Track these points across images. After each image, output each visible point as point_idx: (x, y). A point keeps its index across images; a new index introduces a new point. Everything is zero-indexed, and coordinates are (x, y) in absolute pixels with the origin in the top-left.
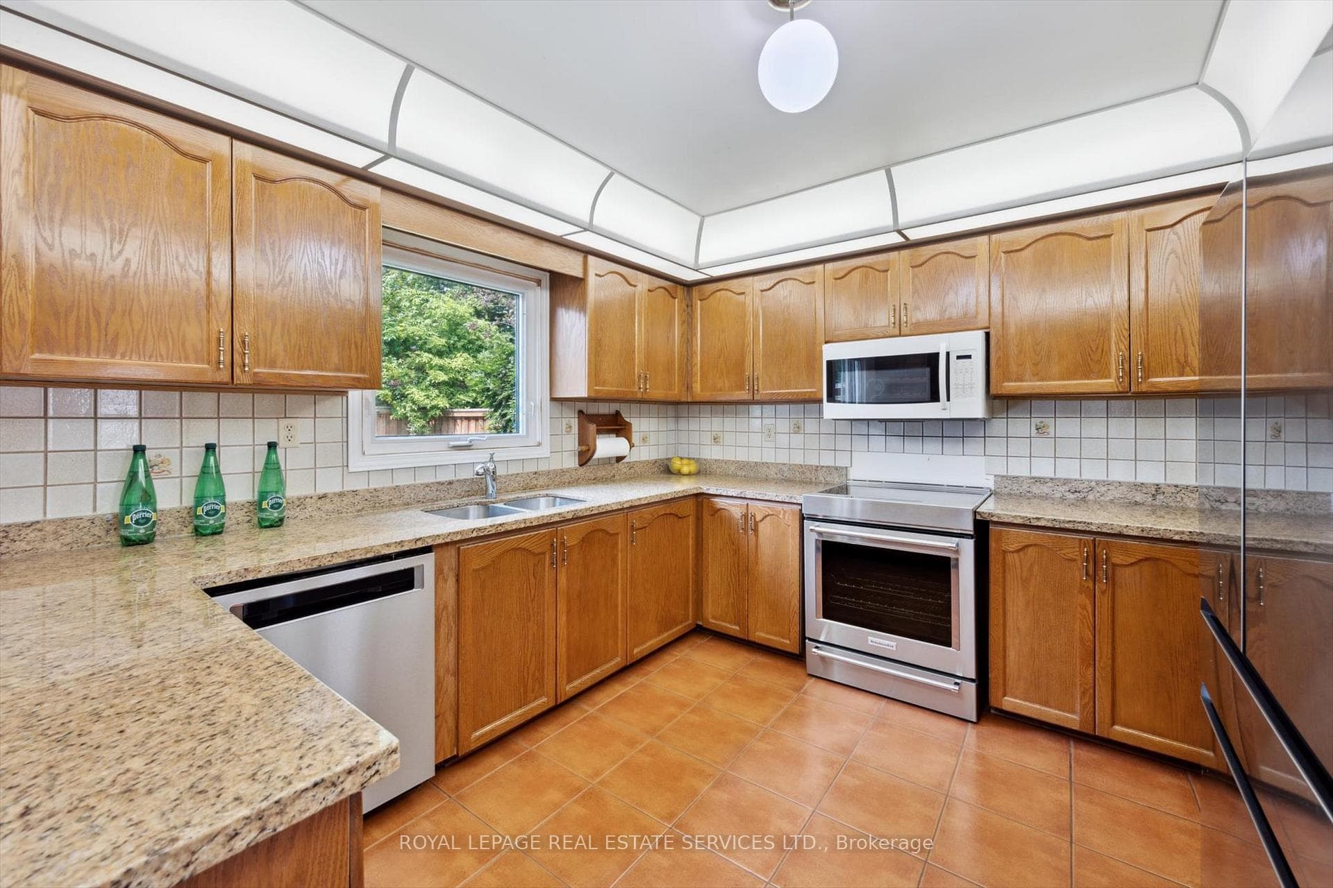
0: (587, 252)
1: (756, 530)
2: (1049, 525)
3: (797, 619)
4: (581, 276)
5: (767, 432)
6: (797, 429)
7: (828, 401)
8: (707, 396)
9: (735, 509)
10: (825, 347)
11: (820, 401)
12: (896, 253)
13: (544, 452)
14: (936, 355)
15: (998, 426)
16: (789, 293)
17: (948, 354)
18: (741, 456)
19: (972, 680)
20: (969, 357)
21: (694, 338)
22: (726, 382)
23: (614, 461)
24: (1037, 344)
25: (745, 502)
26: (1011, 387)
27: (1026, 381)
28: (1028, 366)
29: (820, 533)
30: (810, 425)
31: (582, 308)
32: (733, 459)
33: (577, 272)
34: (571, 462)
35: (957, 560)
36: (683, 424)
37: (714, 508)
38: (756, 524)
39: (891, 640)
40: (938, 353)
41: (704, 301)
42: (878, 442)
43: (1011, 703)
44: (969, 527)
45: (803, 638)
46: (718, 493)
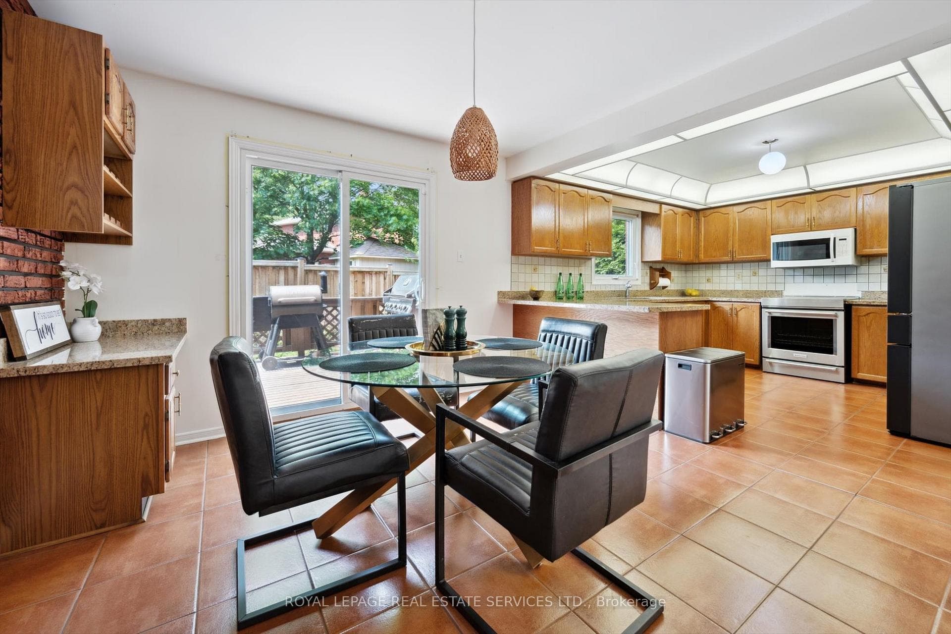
0: (661, 203)
1: (737, 315)
2: (879, 304)
3: (758, 351)
4: (659, 213)
5: (737, 276)
6: (755, 274)
7: (773, 260)
8: (707, 260)
9: (727, 307)
10: (772, 237)
11: (769, 261)
12: (809, 195)
13: (639, 282)
14: (829, 239)
15: (864, 269)
16: (754, 213)
17: (835, 238)
18: (723, 287)
19: (842, 367)
20: (846, 239)
21: (700, 234)
22: (718, 253)
23: (661, 288)
24: (880, 233)
25: (732, 303)
26: (868, 251)
27: (875, 248)
28: (875, 242)
29: (769, 313)
30: (762, 272)
31: (659, 226)
32: (718, 289)
33: (657, 212)
34: (647, 288)
35: (836, 320)
36: (689, 274)
37: (715, 306)
38: (737, 312)
39: (804, 354)
40: (830, 238)
41: (706, 218)
42: (799, 279)
43: (861, 375)
44: (842, 306)
45: (761, 357)
46: (717, 300)
